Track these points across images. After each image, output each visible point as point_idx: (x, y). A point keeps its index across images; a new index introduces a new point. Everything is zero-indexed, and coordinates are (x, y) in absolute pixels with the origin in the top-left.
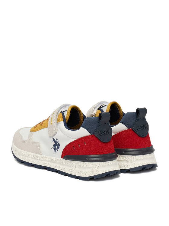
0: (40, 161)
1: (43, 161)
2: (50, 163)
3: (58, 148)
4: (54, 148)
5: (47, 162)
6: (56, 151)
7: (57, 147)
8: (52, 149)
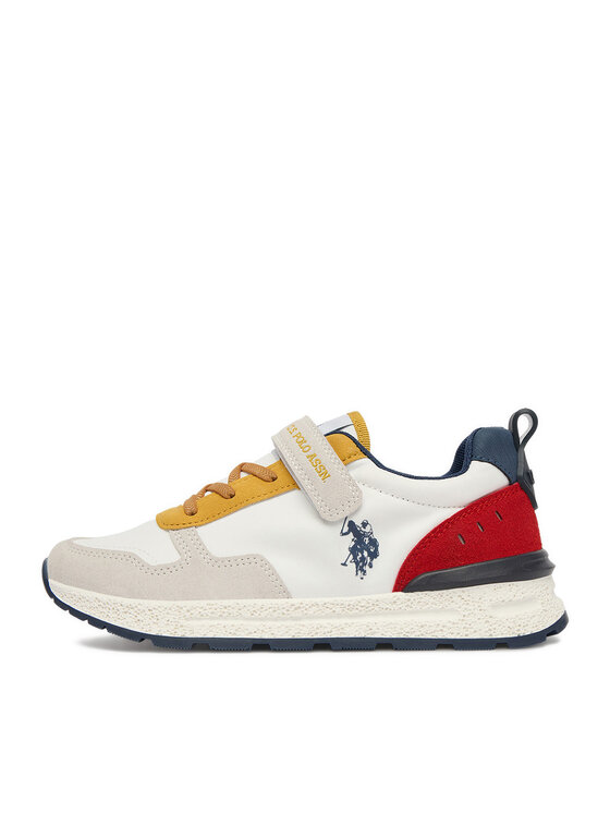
0: (288, 623)
1: (302, 623)
2: (336, 622)
3: (374, 555)
4: (355, 558)
5: (324, 622)
6: (367, 568)
7: (366, 554)
8: (344, 564)
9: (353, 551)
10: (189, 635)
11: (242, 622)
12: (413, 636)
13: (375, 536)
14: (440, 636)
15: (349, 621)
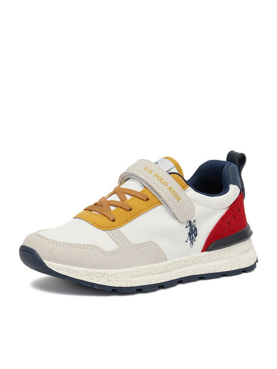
4: (190, 238)
7: (193, 235)
8: (186, 242)
9: (190, 234)
10: (134, 285)
11: (153, 276)
12: (211, 272)
13: (196, 226)
14: (221, 270)
15: (187, 268)
